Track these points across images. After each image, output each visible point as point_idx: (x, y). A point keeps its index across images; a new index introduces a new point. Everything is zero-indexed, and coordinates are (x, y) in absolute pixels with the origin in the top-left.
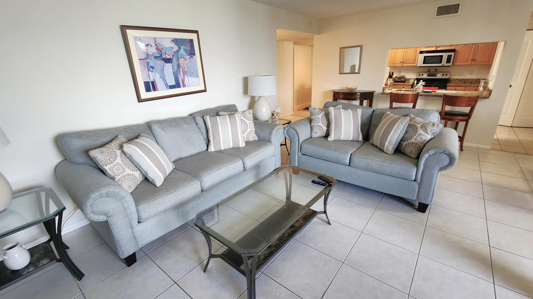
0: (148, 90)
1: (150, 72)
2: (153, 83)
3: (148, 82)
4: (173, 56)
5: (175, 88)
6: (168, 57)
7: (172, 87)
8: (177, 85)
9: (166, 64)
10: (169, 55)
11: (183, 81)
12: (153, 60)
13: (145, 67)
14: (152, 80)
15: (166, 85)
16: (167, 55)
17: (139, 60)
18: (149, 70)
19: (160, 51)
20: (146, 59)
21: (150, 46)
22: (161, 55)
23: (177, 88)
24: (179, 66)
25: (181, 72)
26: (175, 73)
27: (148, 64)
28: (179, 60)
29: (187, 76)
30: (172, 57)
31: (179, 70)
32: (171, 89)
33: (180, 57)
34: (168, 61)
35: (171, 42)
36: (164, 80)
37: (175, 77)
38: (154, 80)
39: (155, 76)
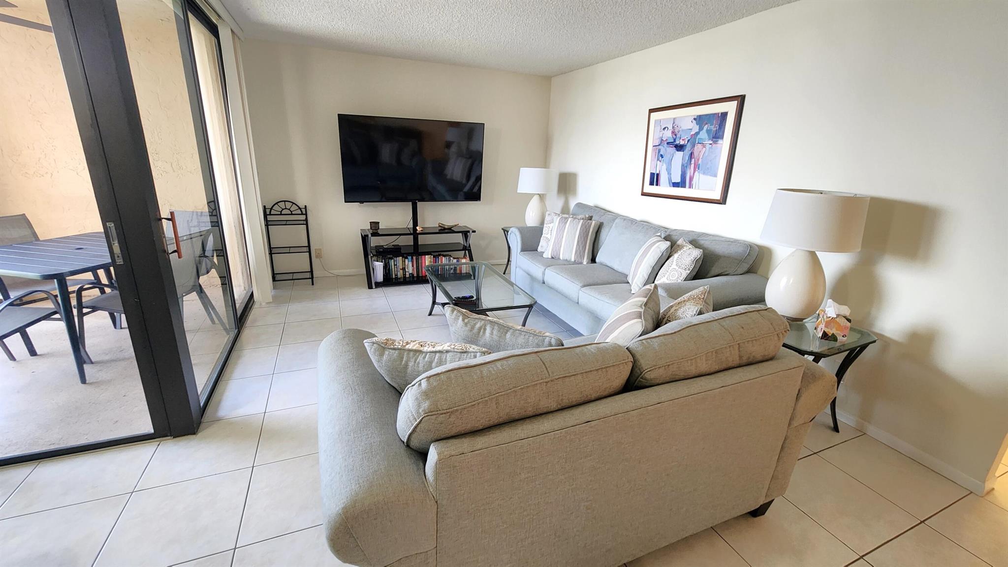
0: (651, 183)
1: (658, 162)
2: (658, 175)
3: (654, 174)
4: (688, 141)
5: (679, 187)
6: (682, 143)
7: (675, 185)
8: (681, 184)
9: (677, 152)
10: (683, 140)
11: (691, 179)
12: (665, 147)
13: (656, 155)
14: (658, 172)
15: (670, 180)
16: (681, 140)
17: (654, 146)
18: (658, 160)
19: (675, 135)
20: (659, 145)
21: (667, 129)
22: (675, 140)
23: (681, 187)
24: (691, 155)
25: (693, 166)
26: (684, 165)
27: (659, 152)
28: (694, 146)
29: (699, 172)
30: (686, 143)
31: (691, 162)
32: (673, 187)
33: (697, 142)
34: (680, 148)
35: (692, 122)
36: (669, 174)
37: (682, 171)
38: (660, 171)
39: (661, 168)
